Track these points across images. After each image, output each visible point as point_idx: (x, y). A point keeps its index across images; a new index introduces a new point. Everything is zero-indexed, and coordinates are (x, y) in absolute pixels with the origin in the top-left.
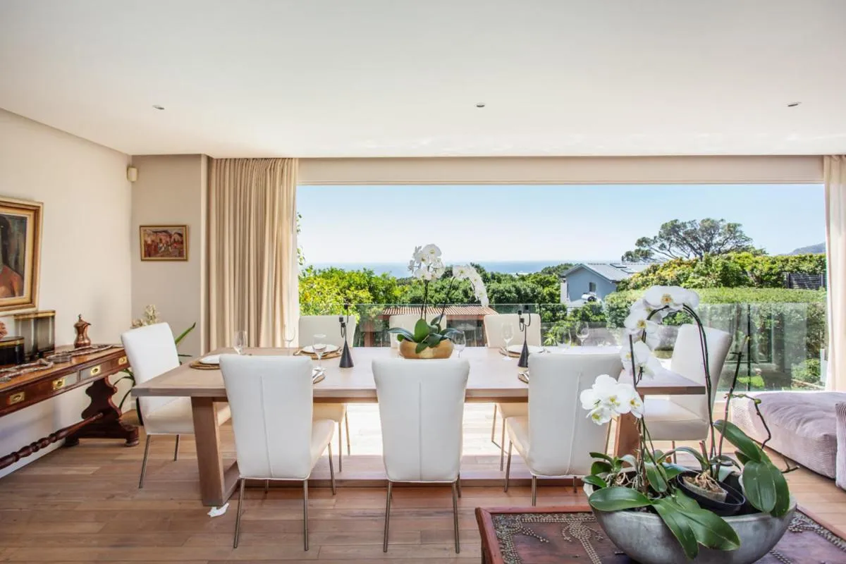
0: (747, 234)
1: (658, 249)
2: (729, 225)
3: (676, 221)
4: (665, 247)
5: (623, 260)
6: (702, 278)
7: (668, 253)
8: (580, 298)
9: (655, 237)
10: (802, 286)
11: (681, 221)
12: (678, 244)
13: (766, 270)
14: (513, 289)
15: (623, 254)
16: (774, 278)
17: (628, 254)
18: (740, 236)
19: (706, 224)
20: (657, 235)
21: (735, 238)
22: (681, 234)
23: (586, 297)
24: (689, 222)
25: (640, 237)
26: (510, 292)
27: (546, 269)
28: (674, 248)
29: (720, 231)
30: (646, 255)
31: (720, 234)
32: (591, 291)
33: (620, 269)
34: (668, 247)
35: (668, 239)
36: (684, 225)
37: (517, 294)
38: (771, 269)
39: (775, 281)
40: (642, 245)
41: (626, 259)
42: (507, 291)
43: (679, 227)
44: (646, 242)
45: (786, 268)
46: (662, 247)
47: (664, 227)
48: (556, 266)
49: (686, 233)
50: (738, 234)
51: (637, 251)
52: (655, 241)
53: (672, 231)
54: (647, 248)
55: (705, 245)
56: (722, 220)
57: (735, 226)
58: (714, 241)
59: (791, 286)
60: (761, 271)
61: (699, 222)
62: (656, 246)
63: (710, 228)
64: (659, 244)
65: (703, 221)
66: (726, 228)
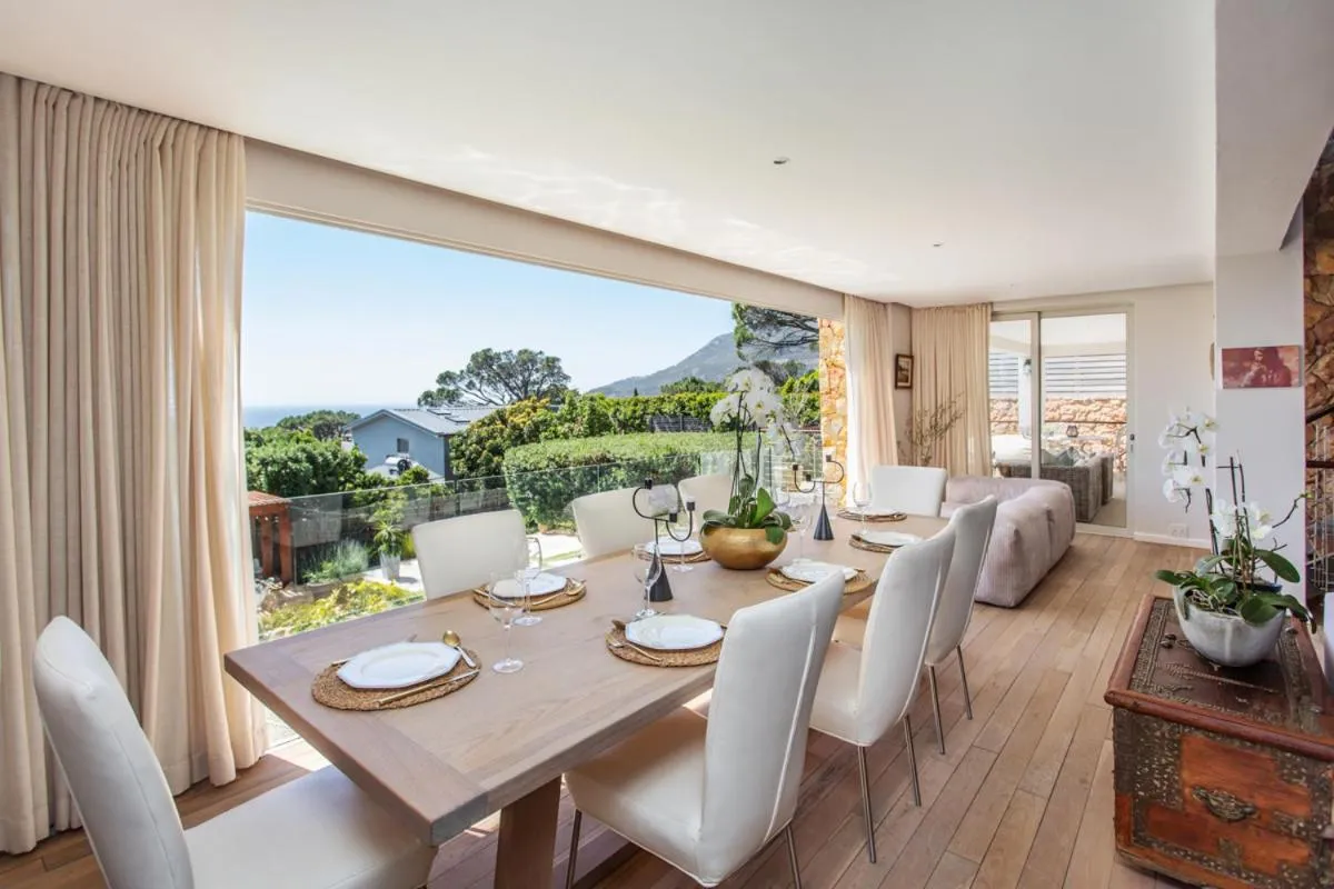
0: (566, 371)
1: (465, 388)
2: (548, 358)
3: (489, 350)
4: (474, 385)
5: (419, 403)
6: (567, 425)
7: (479, 393)
8: (382, 463)
9: (462, 372)
10: (663, 429)
11: (496, 350)
12: (490, 382)
13: (629, 413)
14: (302, 456)
15: (419, 394)
16: (637, 422)
17: (427, 395)
18: (559, 373)
19: (525, 357)
20: (464, 368)
21: (553, 375)
22: (494, 367)
23: (394, 460)
24: (505, 353)
25: (443, 371)
26: (296, 461)
27: (286, 420)
28: (484, 387)
29: (539, 366)
30: (452, 397)
31: (537, 371)
32: (399, 451)
33: (441, 417)
34: (478, 385)
35: (478, 374)
36: (498, 356)
37: (311, 464)
38: (634, 412)
39: (639, 425)
40: (446, 383)
41: (423, 403)
42: (290, 459)
43: (491, 358)
44: (451, 378)
45: (649, 411)
46: (471, 385)
47: (474, 357)
48: (303, 414)
49: (500, 366)
50: (556, 371)
51: (441, 391)
52: (462, 378)
53: (486, 365)
54: (452, 388)
55: (522, 382)
56: (541, 353)
57: (555, 360)
58: (532, 379)
59: (653, 430)
60: (625, 414)
61: (515, 352)
62: (462, 385)
63: (528, 360)
64: (466, 381)
65: (520, 353)
66: (544, 363)
